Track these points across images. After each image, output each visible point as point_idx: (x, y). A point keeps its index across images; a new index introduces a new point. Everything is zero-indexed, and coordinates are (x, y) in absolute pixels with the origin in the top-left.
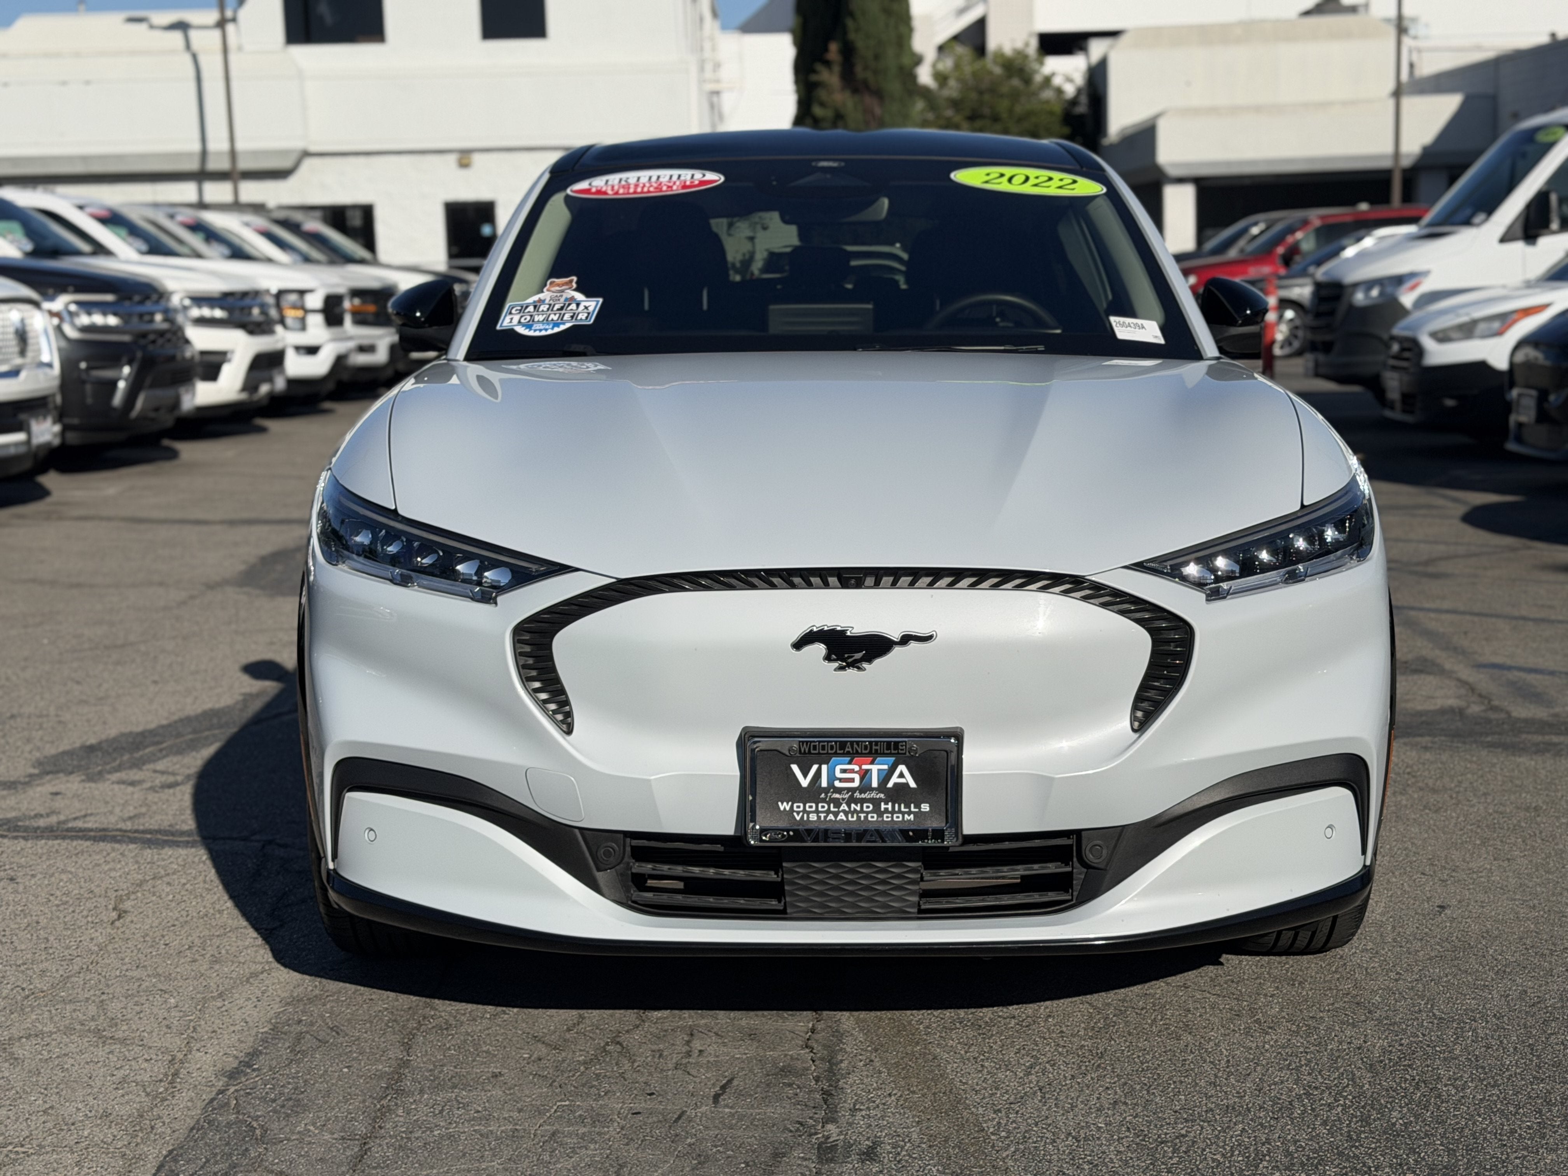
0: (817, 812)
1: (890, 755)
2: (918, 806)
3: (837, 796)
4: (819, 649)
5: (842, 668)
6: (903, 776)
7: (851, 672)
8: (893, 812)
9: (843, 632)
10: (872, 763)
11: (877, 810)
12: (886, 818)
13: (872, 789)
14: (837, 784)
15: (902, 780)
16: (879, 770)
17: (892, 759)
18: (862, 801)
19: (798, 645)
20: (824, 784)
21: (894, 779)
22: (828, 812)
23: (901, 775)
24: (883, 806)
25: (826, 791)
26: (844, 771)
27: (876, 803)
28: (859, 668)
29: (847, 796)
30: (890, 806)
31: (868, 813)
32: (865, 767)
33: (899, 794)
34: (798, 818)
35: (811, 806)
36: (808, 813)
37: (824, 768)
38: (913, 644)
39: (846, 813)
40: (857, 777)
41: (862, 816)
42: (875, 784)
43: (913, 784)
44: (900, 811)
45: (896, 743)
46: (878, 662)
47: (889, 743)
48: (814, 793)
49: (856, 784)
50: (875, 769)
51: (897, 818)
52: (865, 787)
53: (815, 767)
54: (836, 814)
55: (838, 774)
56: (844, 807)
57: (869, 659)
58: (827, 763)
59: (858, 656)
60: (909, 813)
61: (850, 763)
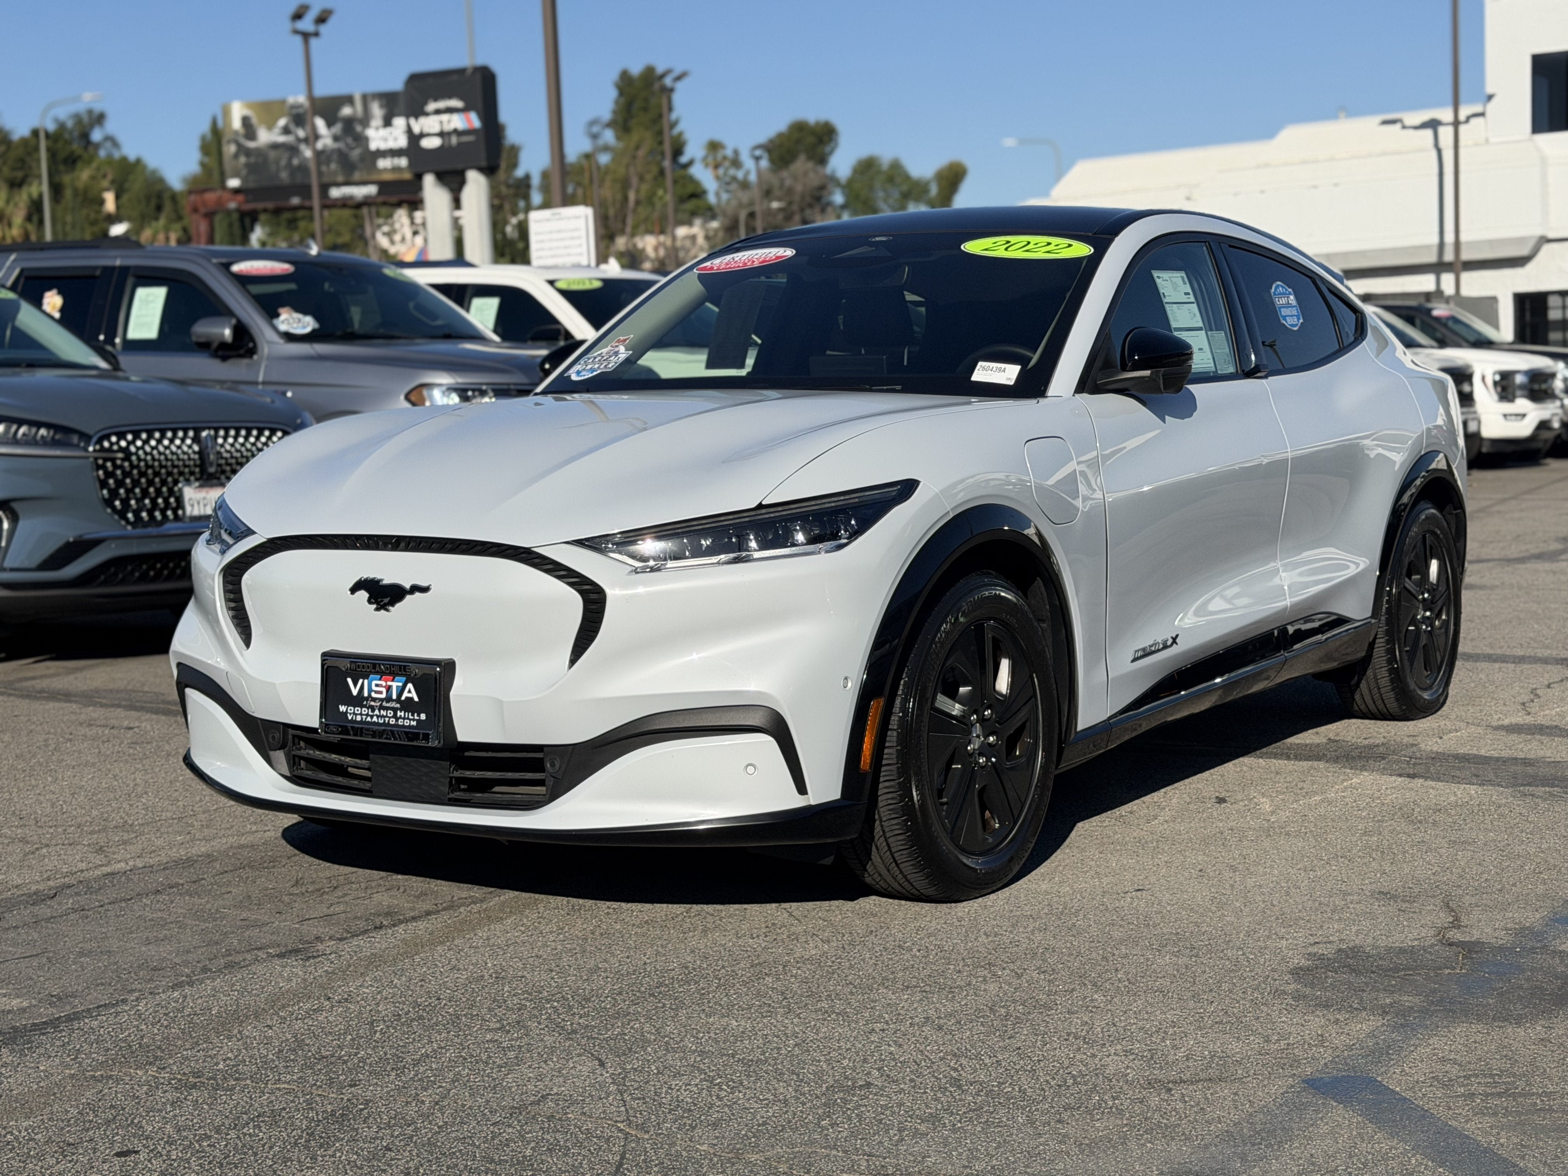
0: (361, 714)
1: (401, 675)
2: (419, 715)
3: (372, 703)
4: (363, 595)
5: (377, 609)
6: (411, 692)
7: (382, 611)
8: (404, 719)
9: (379, 581)
10: (393, 680)
11: (395, 716)
12: (400, 722)
13: (393, 701)
14: (374, 695)
15: (410, 695)
16: (397, 687)
17: (404, 679)
18: (387, 709)
19: (353, 590)
20: (366, 694)
21: (406, 694)
22: (367, 715)
23: (409, 692)
24: (399, 714)
25: (367, 699)
26: (377, 685)
27: (395, 710)
28: (388, 610)
29: (378, 704)
30: (402, 714)
31: (390, 718)
32: (389, 683)
33: (408, 705)
34: (350, 718)
35: (358, 710)
36: (356, 715)
37: (366, 681)
38: (417, 594)
39: (378, 717)
40: (384, 690)
41: (387, 719)
42: (394, 697)
43: (416, 699)
44: (408, 718)
45: (405, 666)
46: (398, 605)
47: (400, 666)
48: (359, 701)
49: (383, 696)
50: (395, 685)
51: (407, 723)
52: (389, 699)
53: (361, 681)
54: (372, 717)
55: (374, 688)
56: (377, 712)
57: (392, 603)
58: (367, 678)
59: (386, 600)
60: (414, 720)
61: (380, 679)
